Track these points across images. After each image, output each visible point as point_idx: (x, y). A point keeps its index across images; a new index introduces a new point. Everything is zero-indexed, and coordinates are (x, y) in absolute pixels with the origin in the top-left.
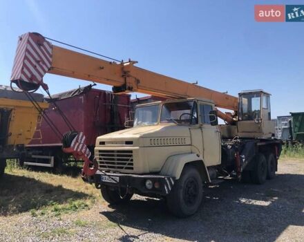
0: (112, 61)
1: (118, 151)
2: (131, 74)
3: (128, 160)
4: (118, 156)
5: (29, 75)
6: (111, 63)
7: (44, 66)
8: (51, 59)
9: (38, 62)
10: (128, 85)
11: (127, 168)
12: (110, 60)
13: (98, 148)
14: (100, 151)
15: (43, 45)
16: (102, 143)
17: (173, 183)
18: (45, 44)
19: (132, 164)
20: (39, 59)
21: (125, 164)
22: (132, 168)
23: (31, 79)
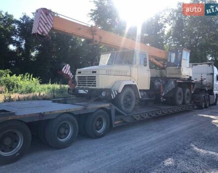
0: (86, 25)
1: (88, 77)
2: (97, 32)
3: (93, 81)
4: (88, 79)
5: (42, 31)
6: (85, 26)
7: (49, 27)
8: (52, 23)
9: (46, 24)
10: (95, 39)
11: (92, 86)
12: (85, 25)
13: (77, 75)
14: (78, 77)
15: (48, 15)
16: (80, 73)
17: (117, 94)
18: (50, 14)
19: (95, 84)
20: (46, 23)
21: (91, 84)
22: (95, 86)
23: (42, 33)
